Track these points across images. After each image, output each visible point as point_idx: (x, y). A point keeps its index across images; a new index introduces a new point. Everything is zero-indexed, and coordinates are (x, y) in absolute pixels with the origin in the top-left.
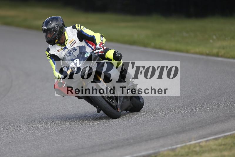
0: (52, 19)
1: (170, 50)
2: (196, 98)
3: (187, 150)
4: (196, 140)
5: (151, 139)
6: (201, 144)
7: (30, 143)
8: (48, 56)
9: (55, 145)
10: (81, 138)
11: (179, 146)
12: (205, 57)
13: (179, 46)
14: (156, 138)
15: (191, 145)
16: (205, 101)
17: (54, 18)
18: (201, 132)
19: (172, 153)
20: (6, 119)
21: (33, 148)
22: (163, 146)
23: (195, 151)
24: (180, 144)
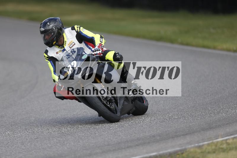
0: (50, 21)
1: (197, 46)
2: (223, 95)
3: (214, 147)
4: (223, 137)
5: (177, 136)
6: (228, 141)
7: (55, 140)
8: (46, 58)
9: (81, 141)
10: (107, 135)
11: (206, 143)
12: (232, 54)
13: (206, 43)
14: (182, 135)
15: (218, 142)
16: (232, 98)
17: (52, 19)
18: (228, 129)
19: (199, 151)
20: (32, 115)
21: (58, 145)
22: (190, 143)
23: (222, 148)
24: (207, 141)
